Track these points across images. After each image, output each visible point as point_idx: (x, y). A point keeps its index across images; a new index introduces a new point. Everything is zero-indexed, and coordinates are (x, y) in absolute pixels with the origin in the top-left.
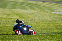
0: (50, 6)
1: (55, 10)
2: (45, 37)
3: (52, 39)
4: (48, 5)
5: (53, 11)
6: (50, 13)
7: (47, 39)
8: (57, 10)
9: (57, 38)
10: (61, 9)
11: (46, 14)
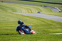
0: (13, 6)
1: (18, 11)
2: (8, 38)
3: (15, 40)
4: (11, 5)
5: (16, 12)
6: (13, 14)
7: (9, 40)
8: (20, 11)
9: (20, 38)
10: (24, 10)
11: (9, 14)
